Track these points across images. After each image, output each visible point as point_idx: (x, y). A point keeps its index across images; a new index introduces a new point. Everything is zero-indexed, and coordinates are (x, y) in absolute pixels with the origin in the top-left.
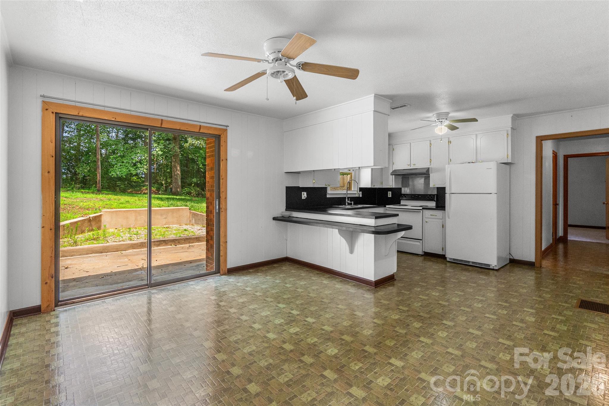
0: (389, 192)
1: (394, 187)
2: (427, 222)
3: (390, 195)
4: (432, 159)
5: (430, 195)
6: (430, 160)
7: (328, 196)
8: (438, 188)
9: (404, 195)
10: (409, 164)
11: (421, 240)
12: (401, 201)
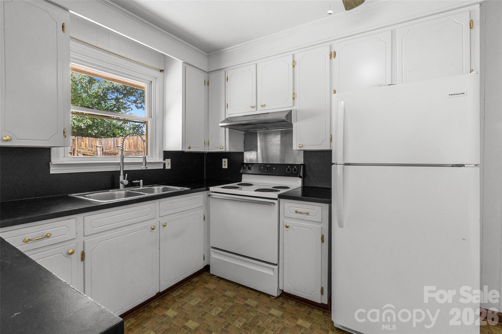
0: (224, 160)
1: (228, 150)
2: (287, 227)
3: (225, 165)
4: (297, 92)
5: (292, 165)
6: (294, 94)
7: (53, 171)
8: (305, 152)
9: (247, 164)
10: (254, 104)
11: (276, 265)
12: (243, 175)
